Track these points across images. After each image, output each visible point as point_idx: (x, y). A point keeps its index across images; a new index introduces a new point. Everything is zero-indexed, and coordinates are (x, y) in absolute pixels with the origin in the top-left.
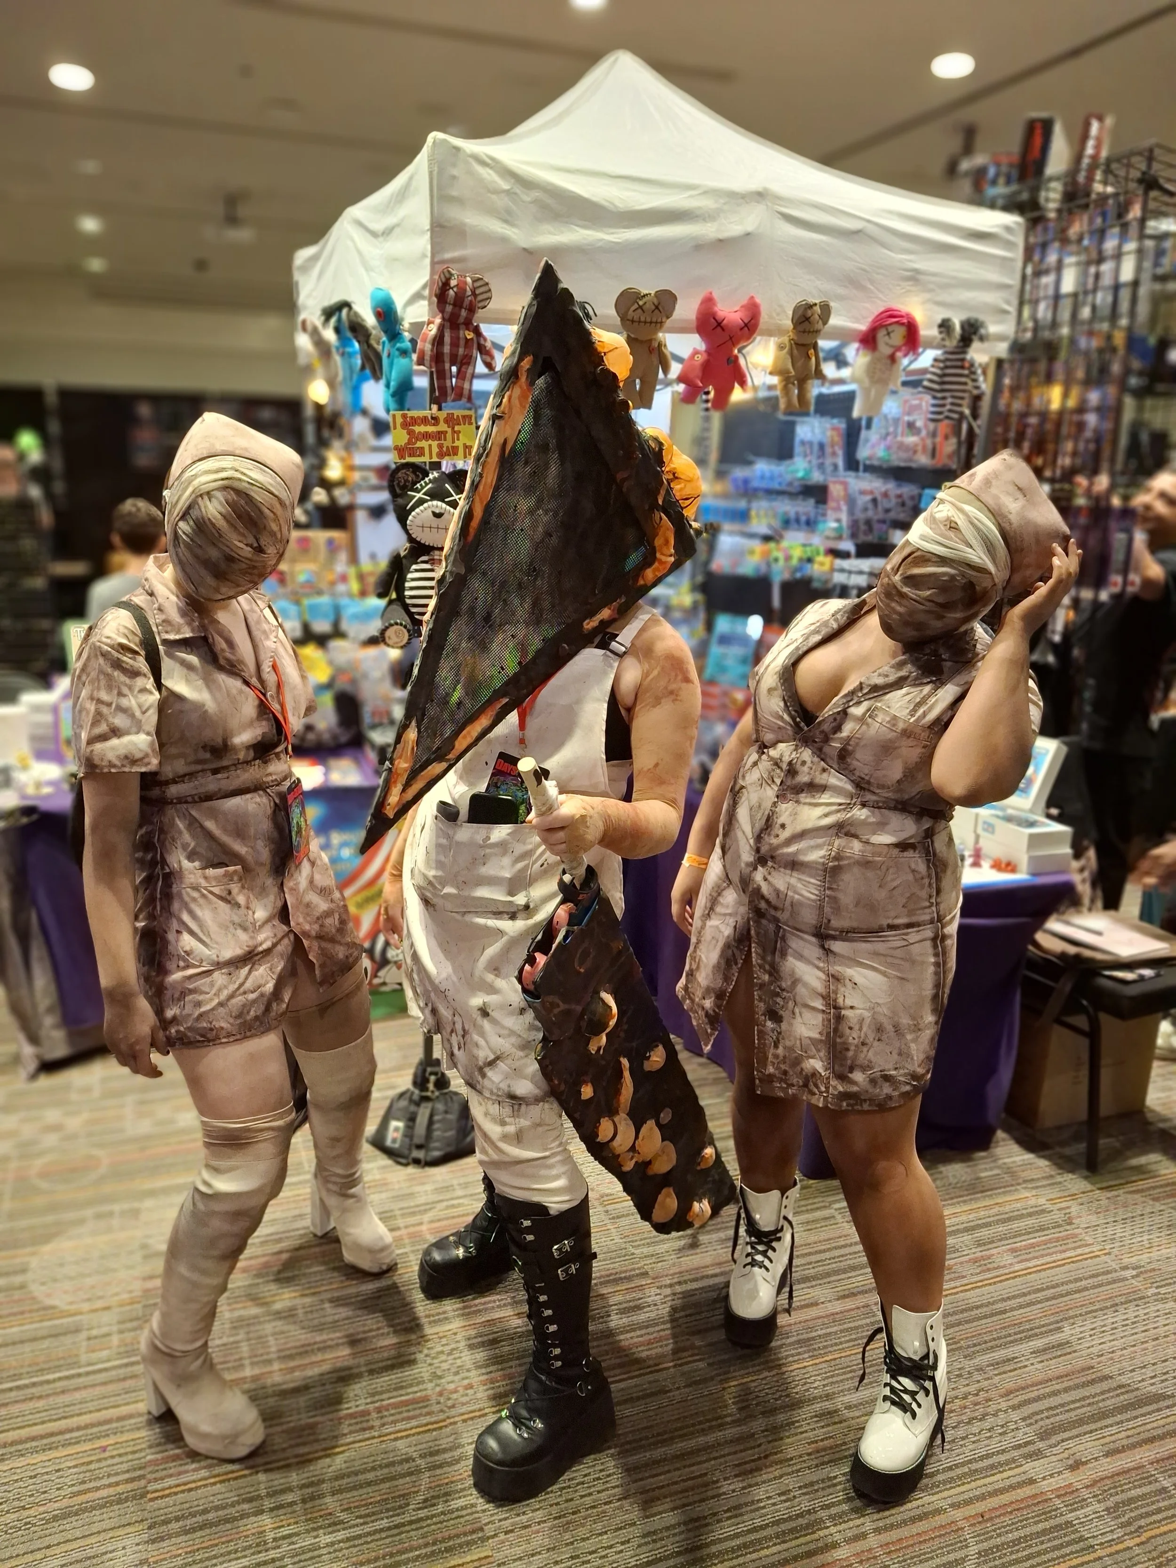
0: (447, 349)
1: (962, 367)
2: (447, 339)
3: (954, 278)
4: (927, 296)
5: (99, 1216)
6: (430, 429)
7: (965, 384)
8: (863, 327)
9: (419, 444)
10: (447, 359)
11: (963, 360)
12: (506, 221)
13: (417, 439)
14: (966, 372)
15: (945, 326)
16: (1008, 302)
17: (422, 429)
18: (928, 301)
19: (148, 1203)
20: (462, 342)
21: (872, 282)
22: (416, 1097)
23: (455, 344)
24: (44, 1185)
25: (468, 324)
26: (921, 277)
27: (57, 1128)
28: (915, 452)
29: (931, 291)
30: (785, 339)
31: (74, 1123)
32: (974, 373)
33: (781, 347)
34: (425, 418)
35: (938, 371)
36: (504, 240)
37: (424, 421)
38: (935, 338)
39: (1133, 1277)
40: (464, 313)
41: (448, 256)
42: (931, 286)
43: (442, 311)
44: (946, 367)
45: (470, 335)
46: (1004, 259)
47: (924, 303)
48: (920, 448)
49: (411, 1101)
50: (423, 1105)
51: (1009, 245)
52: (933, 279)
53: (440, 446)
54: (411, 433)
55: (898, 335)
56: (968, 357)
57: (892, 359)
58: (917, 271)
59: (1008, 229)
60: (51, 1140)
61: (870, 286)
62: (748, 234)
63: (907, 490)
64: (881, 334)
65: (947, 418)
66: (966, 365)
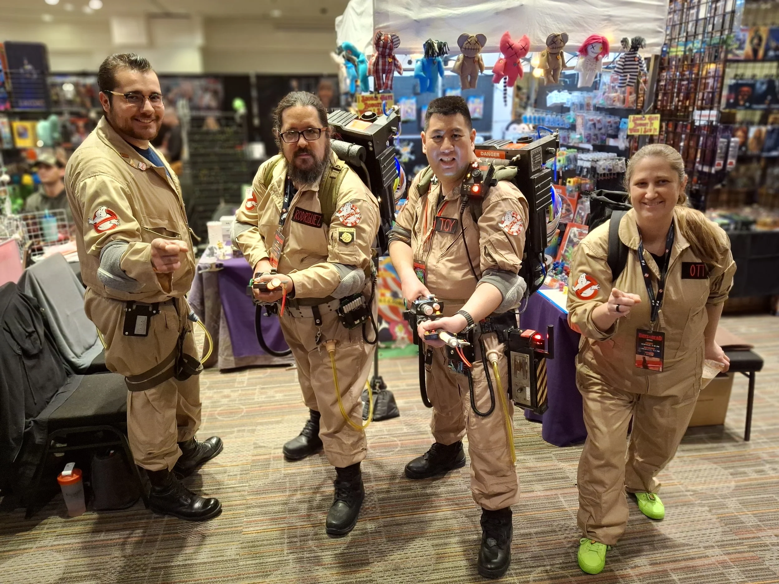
0: (380, 67)
1: (634, 61)
2: (380, 63)
3: (631, 17)
4: (616, 27)
5: (239, 431)
6: (374, 102)
7: (637, 68)
8: (581, 45)
9: (369, 109)
10: (380, 71)
11: (635, 57)
12: (407, 8)
13: (369, 107)
14: (637, 63)
15: (624, 41)
16: (661, 27)
17: (370, 102)
18: (616, 30)
19: (259, 427)
20: (387, 64)
21: (586, 23)
23: (384, 65)
24: (220, 418)
25: (390, 55)
26: (612, 18)
27: (228, 396)
28: (614, 101)
29: (618, 25)
30: (545, 52)
31: (234, 395)
32: (641, 63)
33: (543, 55)
34: (372, 97)
35: (622, 63)
36: (406, 17)
37: (371, 99)
38: (619, 47)
39: (691, 495)
40: (387, 51)
41: (381, 26)
42: (618, 23)
43: (378, 50)
44: (626, 61)
45: (391, 60)
46: (658, 6)
47: (614, 30)
48: (616, 99)
52: (619, 19)
53: (378, 110)
54: (366, 104)
55: (598, 48)
56: (638, 56)
57: (597, 59)
58: (610, 16)
60: (225, 401)
61: (585, 25)
62: (522, 5)
63: (613, 119)
64: (590, 48)
65: (628, 85)
66: (637, 59)
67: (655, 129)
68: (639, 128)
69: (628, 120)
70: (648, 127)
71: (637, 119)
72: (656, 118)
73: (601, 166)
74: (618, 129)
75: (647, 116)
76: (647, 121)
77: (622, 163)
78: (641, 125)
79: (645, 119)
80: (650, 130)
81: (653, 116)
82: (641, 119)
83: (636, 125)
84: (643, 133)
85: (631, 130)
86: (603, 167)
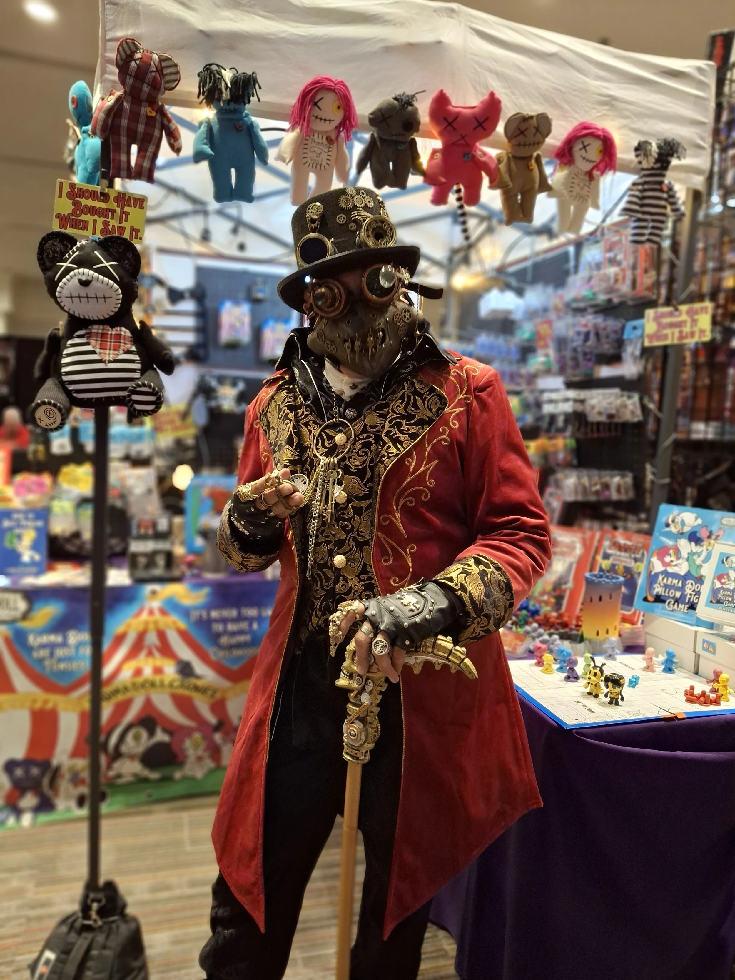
1: (661, 190)
3: (649, 109)
6: (99, 204)
9: (83, 217)
11: (661, 183)
13: (82, 212)
14: (665, 196)
16: (703, 139)
17: (90, 202)
18: (625, 126)
20: (143, 119)
21: (568, 102)
22: (78, 925)
25: (152, 102)
26: (615, 103)
29: (627, 117)
34: (95, 192)
37: (92, 195)
38: (631, 161)
40: (147, 89)
41: (120, 33)
42: (627, 113)
43: (123, 82)
44: (645, 190)
45: (152, 113)
46: (697, 97)
47: (620, 128)
48: (620, 280)
49: (71, 927)
50: (85, 935)
51: (701, 85)
52: (630, 107)
53: (106, 223)
54: (75, 203)
55: (594, 148)
57: (590, 175)
58: (613, 98)
59: (700, 70)
61: (566, 106)
62: (439, 42)
63: (612, 324)
64: (578, 146)
65: (649, 240)
66: (665, 189)
67: (702, 332)
68: (668, 331)
69: (644, 321)
70: (687, 329)
71: (663, 315)
72: (704, 310)
73: (593, 407)
74: (620, 343)
75: (684, 308)
76: (684, 317)
77: (634, 404)
78: (672, 325)
79: (680, 314)
80: (692, 334)
81: (697, 306)
82: (671, 314)
83: (661, 326)
84: (676, 342)
85: (651, 337)
86: (596, 410)
